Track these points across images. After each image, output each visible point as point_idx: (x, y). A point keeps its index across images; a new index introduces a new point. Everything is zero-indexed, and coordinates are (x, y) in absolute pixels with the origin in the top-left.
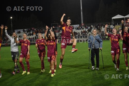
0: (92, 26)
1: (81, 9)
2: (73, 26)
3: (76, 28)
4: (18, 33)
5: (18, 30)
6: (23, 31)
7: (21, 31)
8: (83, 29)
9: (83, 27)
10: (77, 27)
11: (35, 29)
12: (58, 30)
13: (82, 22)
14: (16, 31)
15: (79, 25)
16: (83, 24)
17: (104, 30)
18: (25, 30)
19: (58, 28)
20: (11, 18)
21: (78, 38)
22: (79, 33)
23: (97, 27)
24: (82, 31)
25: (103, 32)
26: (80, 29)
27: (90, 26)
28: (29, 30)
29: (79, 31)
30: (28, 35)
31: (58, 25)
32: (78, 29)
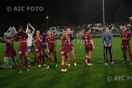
0: (112, 25)
1: (103, 10)
2: (96, 25)
3: (98, 26)
4: (52, 30)
5: (53, 27)
6: (56, 28)
7: (54, 28)
8: (104, 27)
9: (104, 26)
10: (100, 25)
11: (66, 27)
12: (84, 28)
13: (104, 22)
14: (51, 28)
15: (101, 24)
16: (104, 23)
17: (122, 28)
18: (58, 27)
19: (84, 26)
20: (47, 17)
21: (100, 34)
22: (101, 30)
23: (116, 26)
24: (103, 29)
25: (121, 30)
26: (102, 27)
27: (111, 25)
28: (60, 27)
29: (101, 29)
30: (60, 32)
31: (84, 24)
32: (100, 27)
